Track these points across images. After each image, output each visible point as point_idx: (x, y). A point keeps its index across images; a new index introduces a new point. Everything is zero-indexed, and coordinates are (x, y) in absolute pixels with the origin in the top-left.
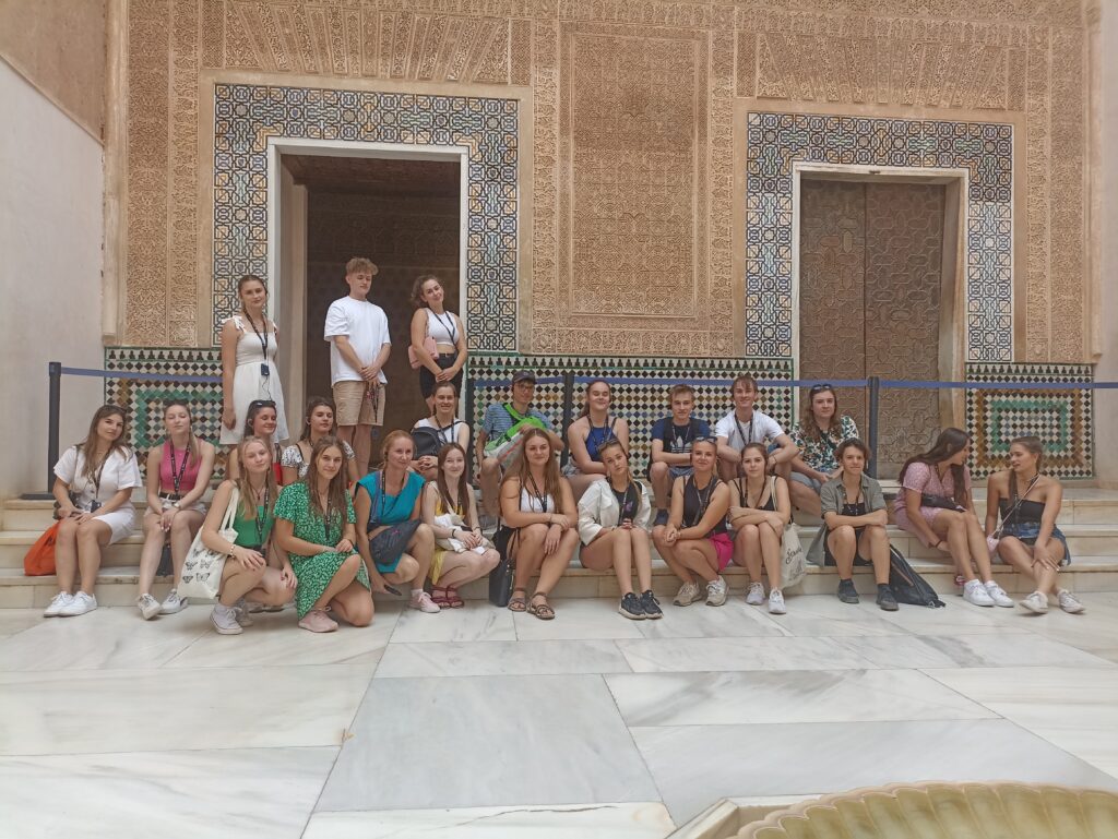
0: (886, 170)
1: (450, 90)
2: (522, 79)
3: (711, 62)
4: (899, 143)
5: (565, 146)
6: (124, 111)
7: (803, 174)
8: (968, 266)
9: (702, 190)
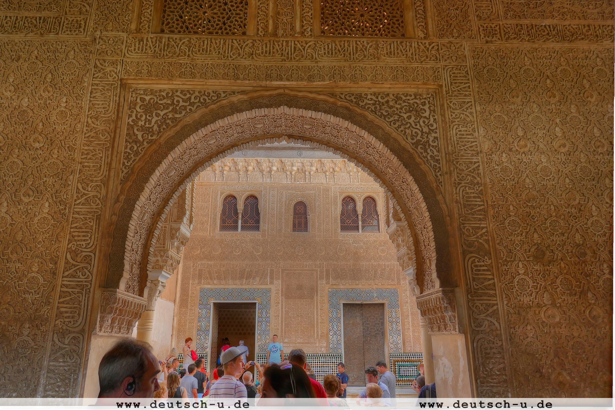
0: (365, 302)
1: (254, 287)
2: (272, 283)
3: (319, 276)
4: (368, 295)
5: (282, 299)
6: (179, 295)
7: (344, 304)
8: (388, 326)
9: (317, 309)
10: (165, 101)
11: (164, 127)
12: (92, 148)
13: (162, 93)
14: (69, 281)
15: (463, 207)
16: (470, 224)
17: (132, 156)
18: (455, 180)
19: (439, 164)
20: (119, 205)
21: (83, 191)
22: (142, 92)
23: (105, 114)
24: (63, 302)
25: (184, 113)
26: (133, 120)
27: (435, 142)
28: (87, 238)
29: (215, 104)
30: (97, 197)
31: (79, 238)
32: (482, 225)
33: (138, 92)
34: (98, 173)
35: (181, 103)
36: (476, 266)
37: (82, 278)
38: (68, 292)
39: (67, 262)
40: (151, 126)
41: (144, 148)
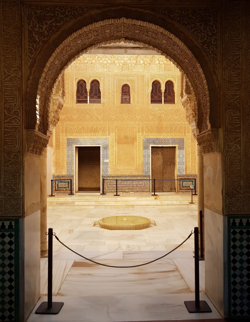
0: (164, 146)
1: (99, 137)
2: (109, 135)
3: (137, 131)
4: (166, 142)
5: (116, 144)
6: (55, 143)
7: (152, 147)
8: (177, 160)
9: (136, 150)
10: (49, 14)
11: (51, 32)
12: (9, 46)
13: (48, 8)
14: (8, 125)
15: (227, 83)
16: (231, 92)
17: (34, 51)
18: (225, 66)
19: (216, 56)
20: (30, 82)
21: (8, 73)
22: (35, 8)
23: (13, 23)
24: (6, 137)
25: (62, 22)
26: (31, 27)
27: (215, 42)
28: (15, 101)
29: (81, 16)
30: (17, 77)
31: (10, 101)
32: (237, 93)
33: (32, 8)
34: (15, 62)
35: (60, 16)
36: (232, 116)
37: (15, 124)
38: (9, 131)
39: (5, 115)
40: (43, 31)
41: (40, 46)
